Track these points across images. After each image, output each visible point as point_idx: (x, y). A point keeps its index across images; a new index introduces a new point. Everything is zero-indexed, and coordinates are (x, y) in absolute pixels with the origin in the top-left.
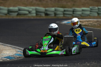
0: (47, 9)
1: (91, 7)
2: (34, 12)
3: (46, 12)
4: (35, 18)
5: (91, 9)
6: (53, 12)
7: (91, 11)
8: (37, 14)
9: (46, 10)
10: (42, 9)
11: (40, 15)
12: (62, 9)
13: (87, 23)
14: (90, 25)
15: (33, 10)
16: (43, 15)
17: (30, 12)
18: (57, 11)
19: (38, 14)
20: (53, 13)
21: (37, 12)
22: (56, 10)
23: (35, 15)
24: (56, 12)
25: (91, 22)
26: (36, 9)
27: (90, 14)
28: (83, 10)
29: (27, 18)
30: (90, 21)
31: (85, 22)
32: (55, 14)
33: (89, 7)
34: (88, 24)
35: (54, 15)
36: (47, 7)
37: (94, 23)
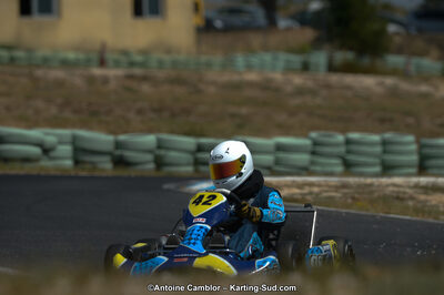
0: (122, 137)
1: (314, 135)
2: (66, 149)
3: (118, 152)
5: (316, 143)
6: (150, 151)
7: (316, 150)
8: (77, 162)
9: (118, 145)
10: (101, 138)
11: (92, 163)
12: (189, 142)
13: (296, 191)
14: (309, 198)
15: (61, 143)
16: (106, 165)
17: (47, 151)
18: (168, 149)
19: (84, 162)
20: (149, 157)
21: (80, 152)
22: (160, 145)
23: (69, 163)
24: (162, 152)
25: (316, 189)
26: (74, 141)
27: (313, 163)
28: (280, 148)
30: (311, 185)
31: (288, 186)
32: (160, 163)
33: (306, 136)
34: (301, 194)
35: (151, 166)
36: (125, 132)
37: (326, 191)
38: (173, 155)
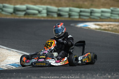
0: (60, 8)
1: (112, 8)
2: (45, 11)
3: (59, 12)
4: (46, 19)
6: (67, 12)
7: (112, 12)
8: (48, 15)
9: (59, 10)
10: (54, 8)
11: (52, 15)
12: (78, 10)
13: (107, 27)
14: (110, 29)
15: (44, 9)
16: (56, 16)
17: (40, 12)
18: (72, 11)
20: (67, 14)
21: (49, 12)
22: (70, 10)
23: (45, 15)
24: (70, 12)
26: (47, 9)
27: (111, 16)
28: (102, 12)
29: (36, 19)
30: (111, 25)
31: (105, 25)
32: (70, 15)
33: (109, 8)
37: (115, 27)
38: (73, 13)
